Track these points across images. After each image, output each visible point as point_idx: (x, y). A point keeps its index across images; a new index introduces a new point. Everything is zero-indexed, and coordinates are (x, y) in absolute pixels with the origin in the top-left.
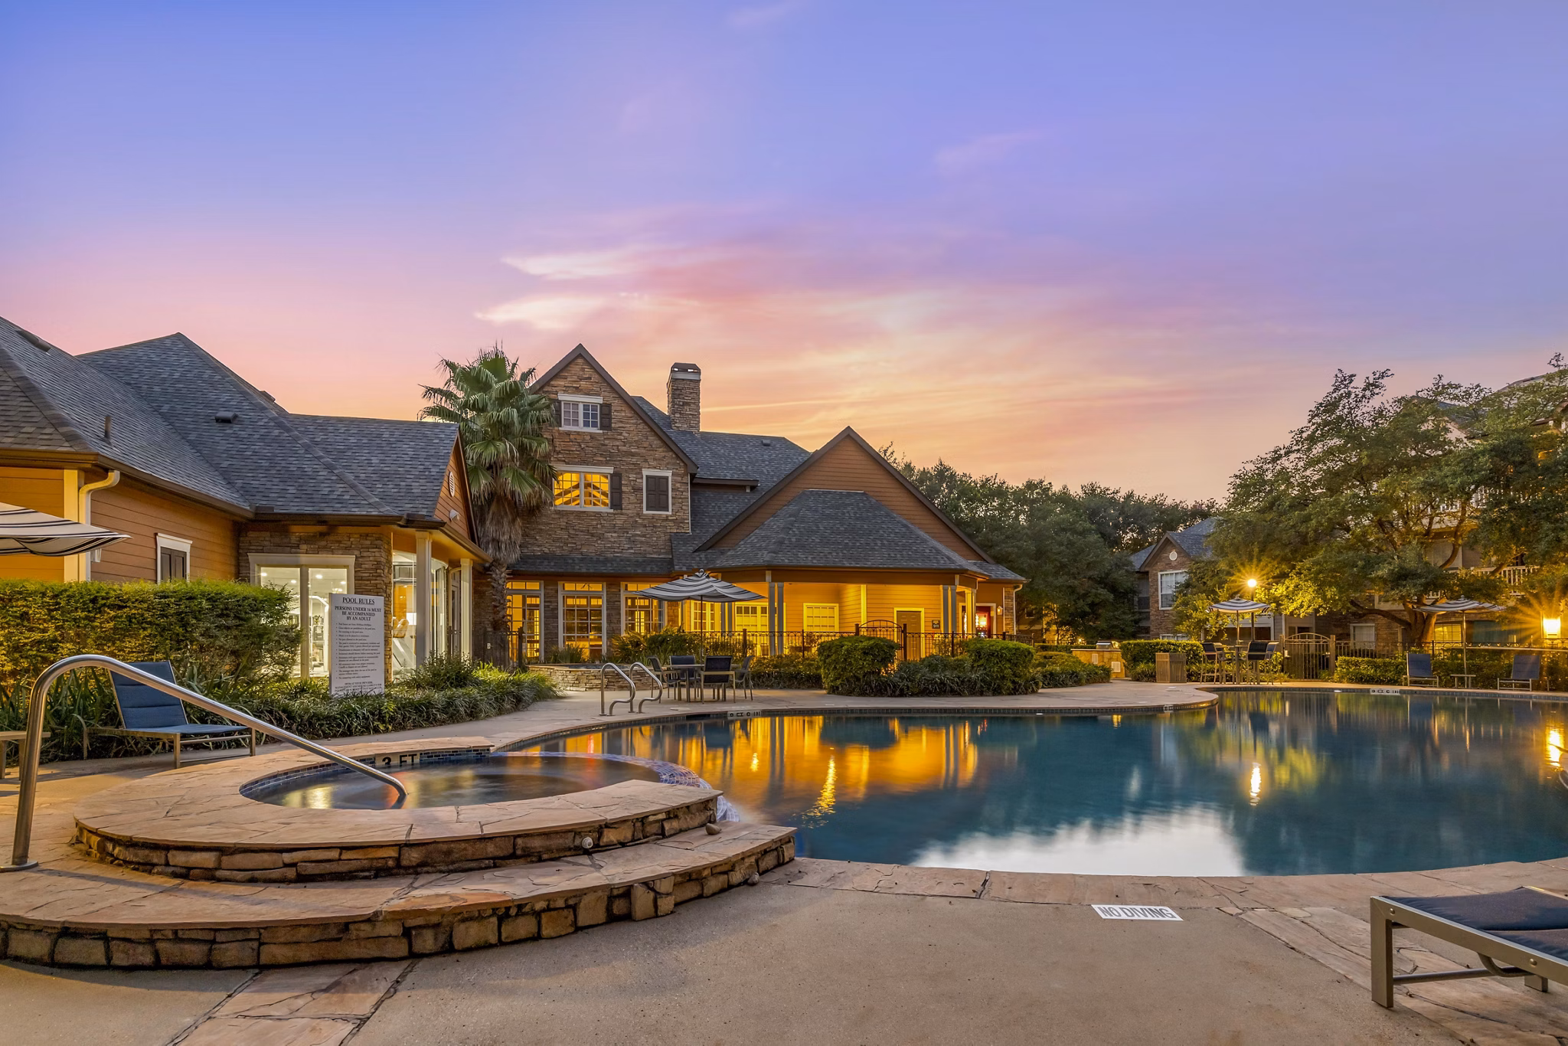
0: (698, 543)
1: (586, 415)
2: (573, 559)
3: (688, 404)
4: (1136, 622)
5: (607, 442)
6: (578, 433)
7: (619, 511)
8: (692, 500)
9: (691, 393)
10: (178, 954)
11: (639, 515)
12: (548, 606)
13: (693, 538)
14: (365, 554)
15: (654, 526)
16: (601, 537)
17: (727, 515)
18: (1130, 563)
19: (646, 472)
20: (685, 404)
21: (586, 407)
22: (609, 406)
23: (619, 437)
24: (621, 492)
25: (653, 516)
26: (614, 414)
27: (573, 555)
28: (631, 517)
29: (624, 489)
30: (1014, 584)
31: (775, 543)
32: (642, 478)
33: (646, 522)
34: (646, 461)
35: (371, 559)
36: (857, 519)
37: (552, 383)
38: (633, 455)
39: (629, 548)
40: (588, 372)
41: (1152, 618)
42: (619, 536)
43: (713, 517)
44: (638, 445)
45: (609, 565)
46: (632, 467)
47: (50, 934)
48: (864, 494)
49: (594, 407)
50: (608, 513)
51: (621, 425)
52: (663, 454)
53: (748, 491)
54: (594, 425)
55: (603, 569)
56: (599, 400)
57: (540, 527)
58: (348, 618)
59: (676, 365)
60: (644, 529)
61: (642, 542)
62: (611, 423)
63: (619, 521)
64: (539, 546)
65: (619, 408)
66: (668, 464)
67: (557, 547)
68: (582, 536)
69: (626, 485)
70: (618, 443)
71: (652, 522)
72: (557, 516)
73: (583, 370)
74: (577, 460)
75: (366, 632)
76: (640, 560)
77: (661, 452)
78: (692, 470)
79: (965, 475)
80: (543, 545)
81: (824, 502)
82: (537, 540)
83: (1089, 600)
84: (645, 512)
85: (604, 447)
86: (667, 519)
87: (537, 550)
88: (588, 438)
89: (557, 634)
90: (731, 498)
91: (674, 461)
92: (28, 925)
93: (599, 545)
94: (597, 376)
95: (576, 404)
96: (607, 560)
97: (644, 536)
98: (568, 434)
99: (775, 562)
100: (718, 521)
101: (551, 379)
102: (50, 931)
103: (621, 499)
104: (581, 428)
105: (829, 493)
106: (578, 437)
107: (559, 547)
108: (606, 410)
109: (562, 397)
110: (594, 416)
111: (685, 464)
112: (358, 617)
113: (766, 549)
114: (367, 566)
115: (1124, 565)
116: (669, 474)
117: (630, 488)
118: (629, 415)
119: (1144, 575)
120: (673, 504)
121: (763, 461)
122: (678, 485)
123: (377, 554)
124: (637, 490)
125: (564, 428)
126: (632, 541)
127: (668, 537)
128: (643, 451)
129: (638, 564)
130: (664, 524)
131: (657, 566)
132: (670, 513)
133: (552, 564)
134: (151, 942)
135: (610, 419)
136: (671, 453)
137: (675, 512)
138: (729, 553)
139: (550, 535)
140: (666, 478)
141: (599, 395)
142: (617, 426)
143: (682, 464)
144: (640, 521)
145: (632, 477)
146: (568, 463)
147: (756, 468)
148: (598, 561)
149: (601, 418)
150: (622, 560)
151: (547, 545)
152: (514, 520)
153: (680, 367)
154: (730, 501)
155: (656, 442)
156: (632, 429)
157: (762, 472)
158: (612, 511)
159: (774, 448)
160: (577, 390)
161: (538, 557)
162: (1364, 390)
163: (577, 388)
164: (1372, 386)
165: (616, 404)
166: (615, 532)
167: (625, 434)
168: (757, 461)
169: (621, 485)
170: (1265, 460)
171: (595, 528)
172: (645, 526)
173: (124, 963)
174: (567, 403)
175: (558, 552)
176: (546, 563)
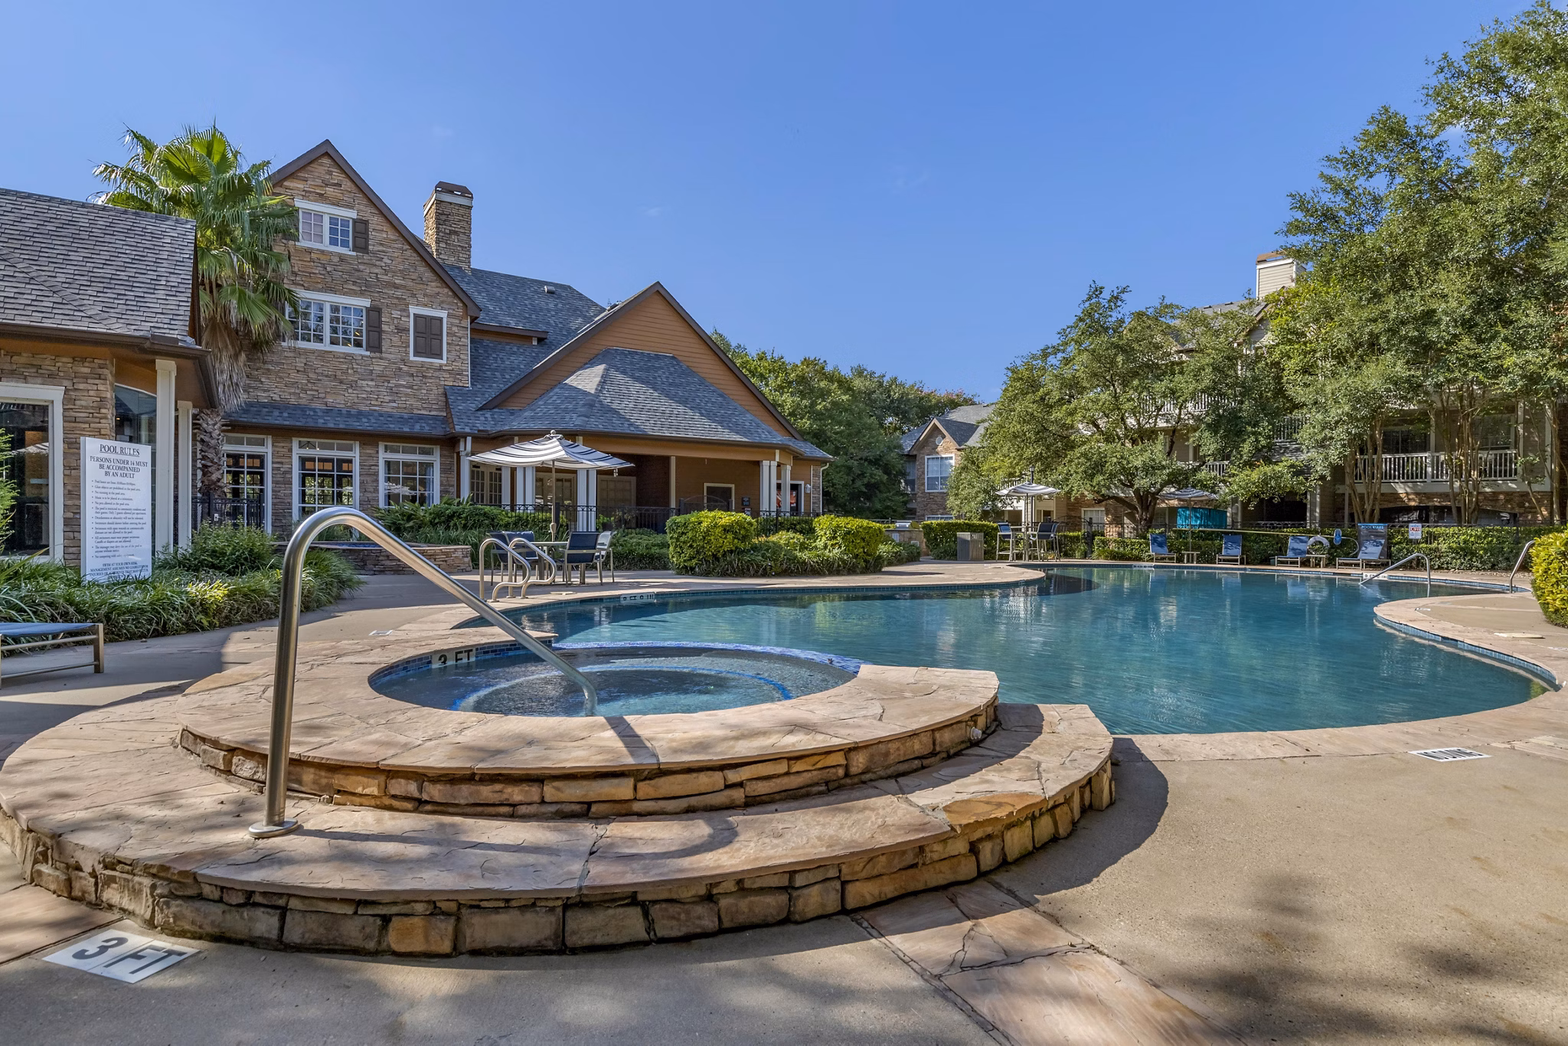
0: (480, 401)
1: (333, 231)
2: (314, 410)
3: (456, 233)
4: (905, 503)
5: (361, 267)
6: (322, 252)
7: (378, 355)
8: (474, 349)
9: (460, 221)
10: (746, 910)
11: (404, 361)
12: (278, 469)
13: (474, 394)
14: (81, 386)
15: (424, 377)
16: (353, 385)
17: (513, 369)
18: (900, 447)
19: (413, 310)
20: (452, 232)
21: (333, 221)
22: (366, 223)
23: (378, 263)
24: (380, 332)
25: (423, 364)
26: (372, 234)
27: (313, 405)
28: (394, 363)
29: (385, 327)
30: (824, 462)
31: (584, 405)
32: (409, 316)
33: (413, 370)
34: (414, 296)
35: (92, 393)
36: (670, 385)
37: (286, 183)
38: (396, 287)
39: (390, 401)
40: (337, 176)
41: (919, 500)
42: (377, 386)
43: (496, 370)
44: (404, 274)
45: (364, 420)
46: (395, 301)
47: (552, 909)
48: (673, 358)
49: (345, 223)
50: (363, 356)
51: (381, 248)
52: (437, 290)
53: (535, 343)
54: (345, 244)
55: (356, 425)
56: (352, 214)
57: (266, 366)
58: (107, 474)
59: (440, 185)
60: (411, 379)
61: (407, 395)
62: (367, 245)
63: (378, 368)
64: (265, 391)
65: (379, 228)
66: (442, 302)
67: (290, 394)
68: (326, 382)
69: (387, 323)
70: (376, 271)
71: (422, 373)
72: (292, 355)
73: (330, 173)
74: (320, 286)
75: (128, 494)
76: (406, 416)
77: (434, 287)
78: (473, 312)
79: (739, 346)
80: (272, 390)
81: (632, 363)
82: (262, 383)
83: (866, 481)
84: (412, 358)
85: (357, 274)
86: (440, 369)
87: (263, 397)
88: (336, 259)
89: (290, 504)
90: (515, 349)
91: (450, 299)
92: (507, 901)
93: (351, 395)
94: (349, 183)
95: (319, 216)
96: (360, 413)
97: (411, 387)
98: (309, 251)
99: (588, 428)
100: (503, 376)
101: (285, 179)
102: (551, 904)
103: (380, 340)
104: (326, 245)
105: (636, 353)
106: (322, 257)
107: (294, 393)
108: (360, 227)
109: (299, 203)
110: (345, 233)
111: (465, 305)
112: (120, 472)
113: (574, 411)
114: (83, 403)
115: (895, 448)
116: (443, 314)
117: (392, 327)
118: (393, 237)
119: (911, 457)
120: (448, 351)
121: (549, 310)
122: (455, 329)
123: (101, 387)
124: (402, 330)
125: (303, 243)
126: (394, 392)
127: (441, 391)
128: (410, 283)
129: (402, 420)
130: (437, 374)
131: (428, 424)
132: (444, 362)
133: (285, 415)
134: (709, 898)
135: (367, 239)
136: (446, 290)
137: (450, 361)
138: (526, 414)
139: (281, 378)
140: (441, 319)
141: (352, 208)
142: (376, 248)
143: (460, 305)
144: (405, 368)
145: (396, 314)
146: (307, 289)
147: (540, 318)
148: (349, 414)
149: (354, 238)
150: (381, 415)
151: (277, 391)
152: (236, 356)
153: (444, 188)
154: (514, 353)
155: (428, 275)
156: (396, 255)
157: (548, 323)
158: (368, 353)
159: (560, 297)
160: (322, 198)
161: (264, 405)
162: (1110, 301)
163: (321, 195)
164: (1115, 298)
165: (375, 221)
166: (372, 380)
167: (386, 260)
168: (541, 310)
169: (380, 322)
170: (1034, 357)
171: (345, 372)
172: (412, 375)
173: (675, 933)
174: (307, 213)
175: (293, 401)
176: (276, 413)
